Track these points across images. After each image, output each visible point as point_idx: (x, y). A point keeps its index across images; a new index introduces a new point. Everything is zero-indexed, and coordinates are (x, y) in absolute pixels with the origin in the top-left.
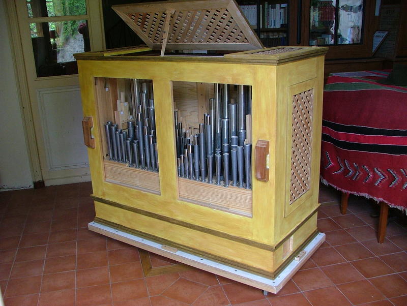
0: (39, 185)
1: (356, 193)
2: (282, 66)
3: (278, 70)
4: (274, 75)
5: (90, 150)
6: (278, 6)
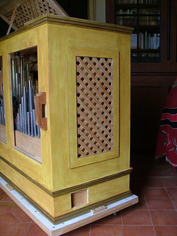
6: (155, 35)
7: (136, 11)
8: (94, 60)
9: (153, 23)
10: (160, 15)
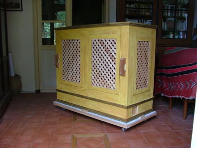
0: (38, 91)
1: (173, 97)
2: (132, 27)
3: (130, 28)
4: (128, 30)
5: (57, 68)
6: (148, 20)
7: (137, 5)
8: (143, 42)
9: (148, 14)
10: (152, 9)
